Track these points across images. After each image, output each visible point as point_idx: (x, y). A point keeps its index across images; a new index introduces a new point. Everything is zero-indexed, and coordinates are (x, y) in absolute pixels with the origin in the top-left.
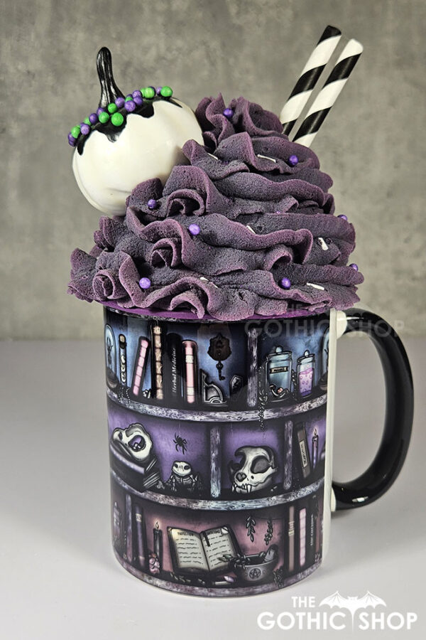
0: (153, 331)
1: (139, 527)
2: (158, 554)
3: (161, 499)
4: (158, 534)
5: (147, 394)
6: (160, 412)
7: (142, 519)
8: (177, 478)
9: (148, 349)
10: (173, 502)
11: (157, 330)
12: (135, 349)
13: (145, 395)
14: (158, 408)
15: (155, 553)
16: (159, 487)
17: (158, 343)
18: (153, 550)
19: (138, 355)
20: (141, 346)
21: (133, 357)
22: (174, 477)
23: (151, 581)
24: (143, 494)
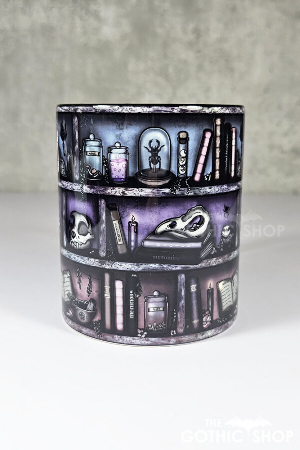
0: (216, 123)
1: (194, 296)
2: (210, 309)
3: (214, 262)
4: (210, 293)
5: (208, 177)
6: (217, 190)
7: (198, 288)
8: (224, 240)
9: (211, 139)
10: (221, 261)
11: (219, 122)
12: (199, 141)
13: (207, 179)
14: (216, 187)
15: (208, 310)
16: (213, 253)
17: (219, 133)
18: (206, 309)
19: (202, 146)
20: (205, 138)
21: (197, 148)
22: (223, 241)
23: (204, 336)
24: (200, 265)
